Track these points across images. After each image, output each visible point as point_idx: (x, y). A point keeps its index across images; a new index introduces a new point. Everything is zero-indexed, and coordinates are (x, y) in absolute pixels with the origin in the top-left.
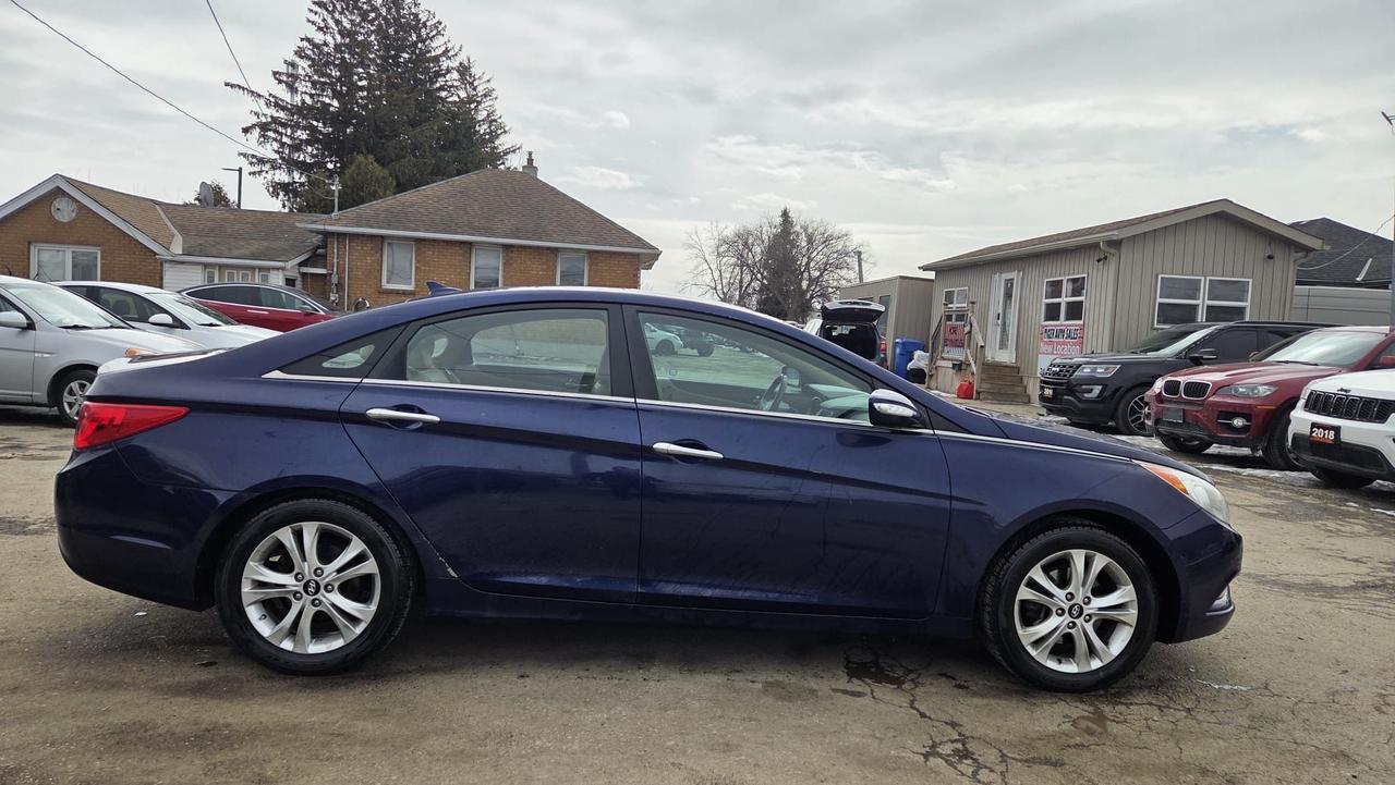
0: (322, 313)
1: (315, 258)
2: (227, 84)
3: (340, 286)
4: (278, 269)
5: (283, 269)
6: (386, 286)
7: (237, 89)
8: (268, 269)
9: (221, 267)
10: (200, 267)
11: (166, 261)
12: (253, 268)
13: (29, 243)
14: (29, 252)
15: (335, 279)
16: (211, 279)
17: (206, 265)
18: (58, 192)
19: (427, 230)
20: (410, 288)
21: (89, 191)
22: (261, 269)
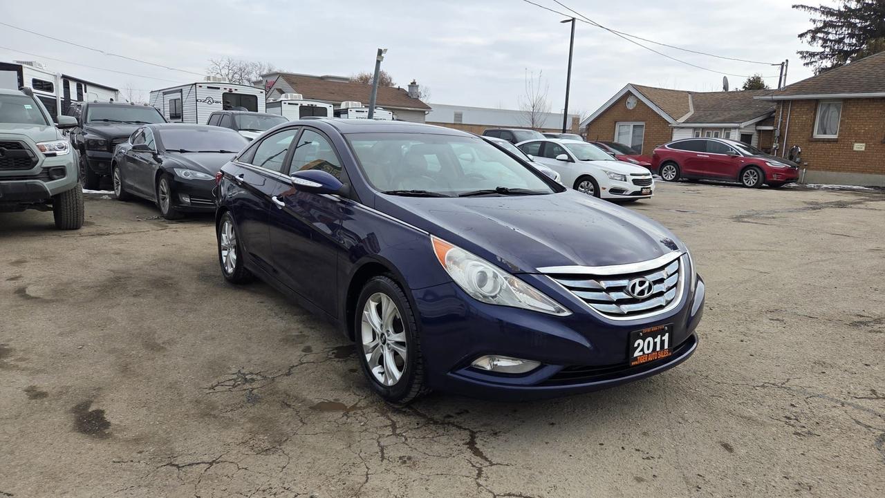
0: (742, 156)
1: (769, 119)
2: (793, 7)
3: (781, 138)
4: (735, 128)
5: (739, 128)
6: (817, 136)
7: (800, 8)
8: (730, 129)
9: (703, 129)
10: (692, 130)
11: (675, 127)
12: (721, 129)
13: (615, 122)
14: (615, 127)
15: (777, 133)
16: (697, 136)
17: (695, 129)
18: (629, 94)
19: (851, 91)
20: (835, 137)
21: (644, 90)
22: (726, 129)
